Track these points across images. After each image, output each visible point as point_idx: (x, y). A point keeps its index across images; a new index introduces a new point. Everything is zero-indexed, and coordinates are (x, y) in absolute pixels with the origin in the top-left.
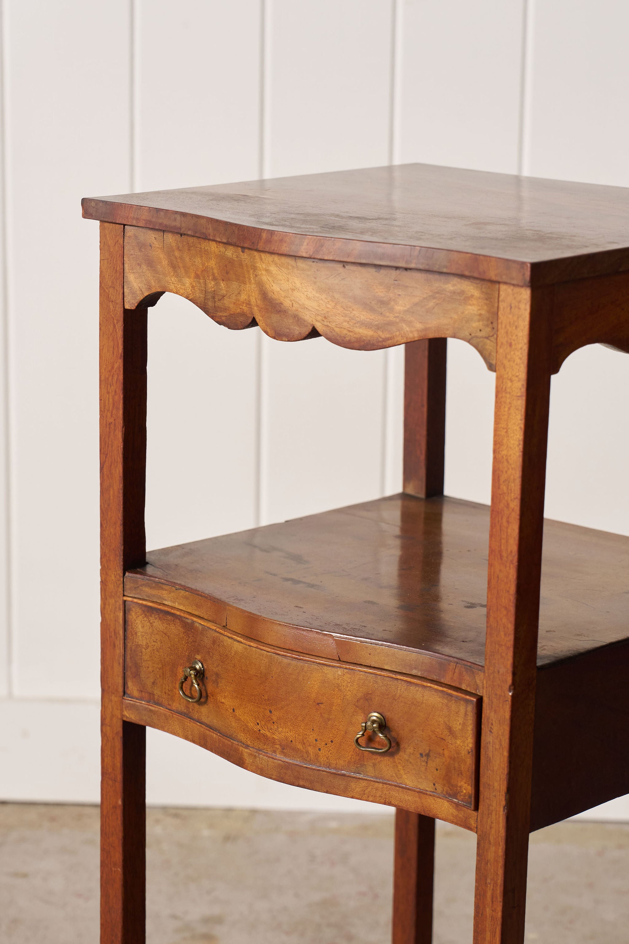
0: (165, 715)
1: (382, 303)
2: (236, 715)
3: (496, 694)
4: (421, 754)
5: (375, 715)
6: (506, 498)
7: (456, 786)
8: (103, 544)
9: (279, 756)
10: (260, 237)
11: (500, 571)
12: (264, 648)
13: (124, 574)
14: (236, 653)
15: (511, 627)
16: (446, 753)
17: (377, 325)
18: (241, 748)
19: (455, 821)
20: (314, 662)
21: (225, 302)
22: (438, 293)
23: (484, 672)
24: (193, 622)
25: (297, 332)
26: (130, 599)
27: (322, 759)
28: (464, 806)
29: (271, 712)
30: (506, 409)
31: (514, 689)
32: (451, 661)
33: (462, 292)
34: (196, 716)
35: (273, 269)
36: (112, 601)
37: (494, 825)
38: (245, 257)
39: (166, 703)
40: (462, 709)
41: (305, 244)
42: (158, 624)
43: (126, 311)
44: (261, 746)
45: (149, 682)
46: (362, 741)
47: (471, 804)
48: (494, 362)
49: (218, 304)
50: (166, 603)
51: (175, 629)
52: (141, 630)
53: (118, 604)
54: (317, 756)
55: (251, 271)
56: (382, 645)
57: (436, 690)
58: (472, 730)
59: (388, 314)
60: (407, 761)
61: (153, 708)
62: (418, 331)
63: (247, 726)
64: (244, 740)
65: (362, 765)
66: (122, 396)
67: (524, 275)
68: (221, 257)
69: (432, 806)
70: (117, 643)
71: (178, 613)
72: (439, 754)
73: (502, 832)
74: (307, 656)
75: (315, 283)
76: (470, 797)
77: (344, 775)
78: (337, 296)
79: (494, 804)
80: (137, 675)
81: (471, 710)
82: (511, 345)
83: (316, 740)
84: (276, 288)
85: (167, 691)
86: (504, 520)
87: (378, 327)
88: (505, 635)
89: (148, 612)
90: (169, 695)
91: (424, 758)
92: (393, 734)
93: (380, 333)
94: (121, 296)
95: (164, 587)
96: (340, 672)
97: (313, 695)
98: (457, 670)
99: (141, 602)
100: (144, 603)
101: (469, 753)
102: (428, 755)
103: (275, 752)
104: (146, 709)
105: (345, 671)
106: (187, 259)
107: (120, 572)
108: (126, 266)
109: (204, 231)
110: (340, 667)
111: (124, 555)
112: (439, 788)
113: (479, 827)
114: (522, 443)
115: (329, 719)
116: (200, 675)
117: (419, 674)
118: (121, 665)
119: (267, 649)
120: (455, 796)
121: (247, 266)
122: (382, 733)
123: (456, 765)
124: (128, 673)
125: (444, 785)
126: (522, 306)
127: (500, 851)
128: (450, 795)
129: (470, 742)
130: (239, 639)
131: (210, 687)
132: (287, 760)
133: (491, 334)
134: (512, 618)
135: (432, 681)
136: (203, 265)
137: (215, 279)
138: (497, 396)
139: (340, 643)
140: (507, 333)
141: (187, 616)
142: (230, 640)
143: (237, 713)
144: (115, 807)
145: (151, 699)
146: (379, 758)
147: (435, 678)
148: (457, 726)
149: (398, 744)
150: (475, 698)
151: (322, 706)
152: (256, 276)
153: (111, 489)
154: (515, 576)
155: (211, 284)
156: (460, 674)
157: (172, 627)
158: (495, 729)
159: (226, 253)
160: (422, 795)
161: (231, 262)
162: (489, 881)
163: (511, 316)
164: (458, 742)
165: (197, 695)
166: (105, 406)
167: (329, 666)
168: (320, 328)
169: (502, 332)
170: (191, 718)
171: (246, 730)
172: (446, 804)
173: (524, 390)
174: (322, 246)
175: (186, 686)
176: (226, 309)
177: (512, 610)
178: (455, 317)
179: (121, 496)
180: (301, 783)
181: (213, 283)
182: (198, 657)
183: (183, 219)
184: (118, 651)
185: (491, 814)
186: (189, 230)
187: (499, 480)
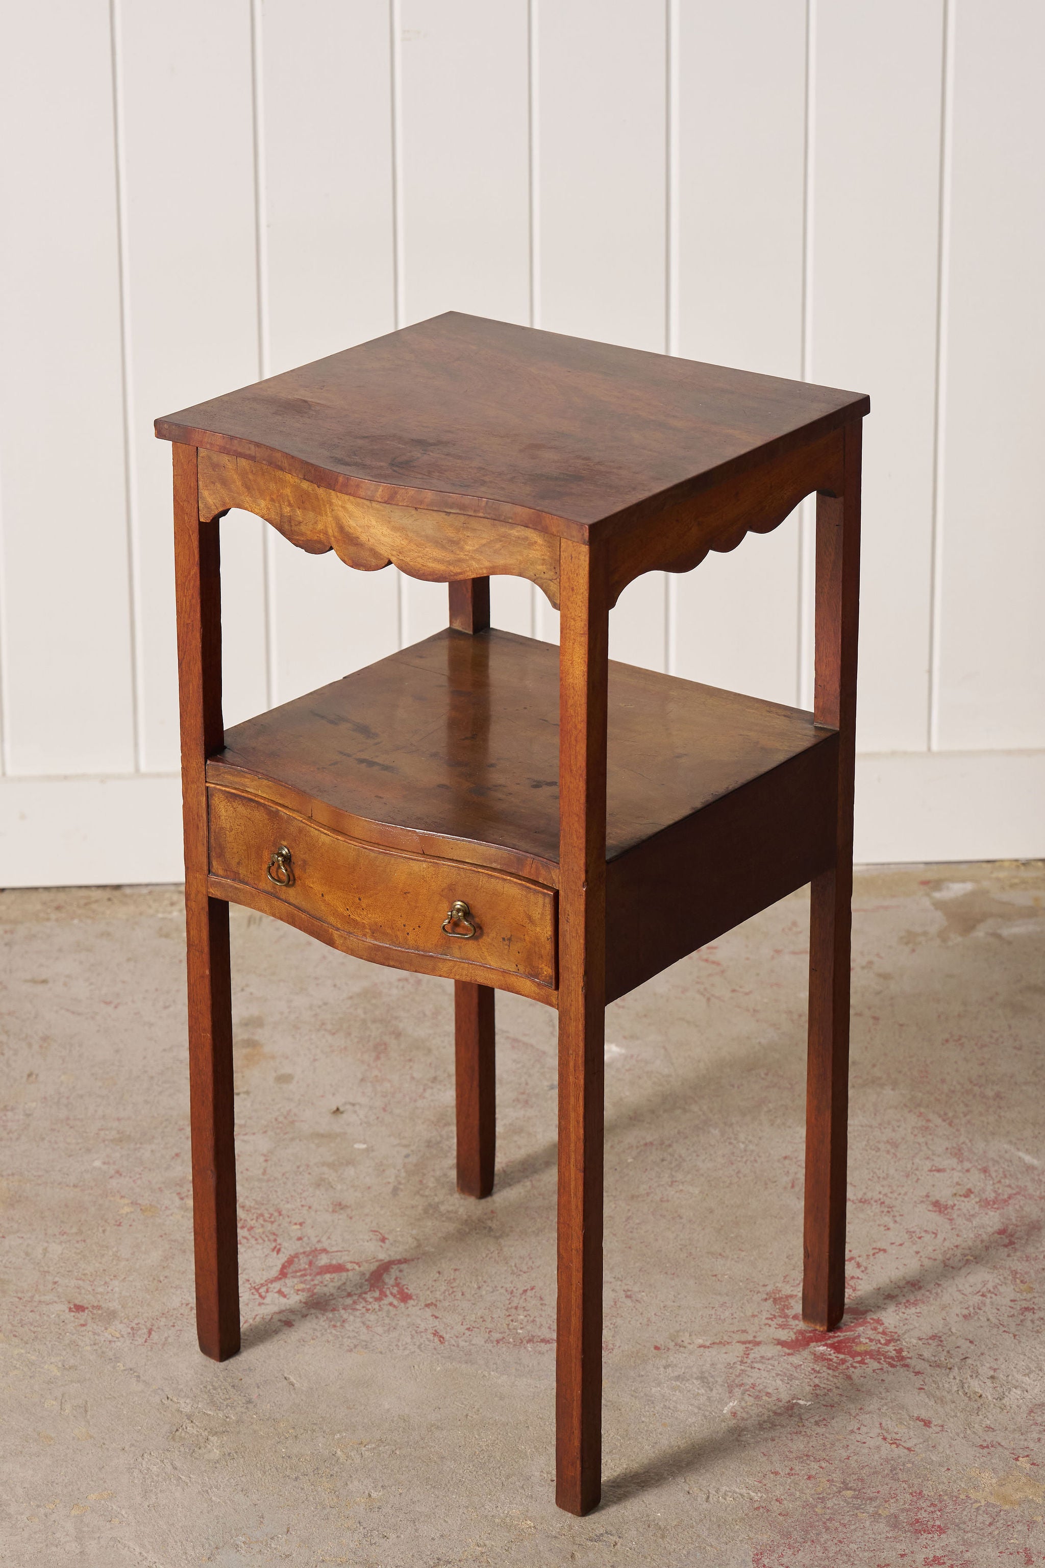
0: (251, 893)
1: (452, 542)
2: (325, 900)
3: (571, 889)
4: (504, 939)
5: (459, 904)
6: (574, 720)
7: (538, 968)
8: (184, 733)
9: (369, 940)
10: (336, 481)
11: (571, 782)
12: (352, 842)
13: (206, 762)
14: (323, 844)
15: (582, 832)
16: (527, 938)
17: (448, 561)
18: (331, 930)
19: (537, 997)
20: (400, 856)
21: (302, 527)
22: (504, 537)
23: (559, 869)
24: (278, 811)
25: (374, 564)
26: (213, 785)
27: (411, 942)
28: (546, 986)
29: (360, 899)
30: (571, 644)
31: (587, 885)
32: (528, 857)
33: (526, 538)
34: (283, 897)
35: (350, 507)
36: (194, 786)
37: (574, 1003)
38: (321, 492)
39: (252, 882)
40: (540, 900)
41: (380, 490)
42: (241, 809)
43: (200, 523)
44: (351, 930)
45: (234, 863)
46: (448, 928)
47: (551, 984)
48: (558, 602)
49: (294, 528)
50: (249, 790)
51: (259, 816)
52: (225, 814)
53: (200, 789)
54: (406, 939)
55: (328, 506)
56: (463, 840)
57: (515, 883)
58: (550, 919)
59: (458, 552)
60: (491, 944)
61: (238, 886)
62: (486, 568)
63: (337, 911)
64: (334, 924)
65: (448, 948)
66: (199, 601)
67: (583, 535)
68: (296, 488)
69: (515, 984)
70: (201, 825)
71: (262, 801)
72: (520, 939)
73: (582, 1010)
74: (394, 850)
75: (389, 522)
76: (551, 978)
77: (432, 956)
78: (410, 534)
79: (573, 985)
80: (221, 855)
81: (548, 902)
82: (573, 590)
83: (404, 926)
84: (352, 523)
85: (252, 871)
86: (573, 738)
87: (449, 563)
88: (577, 838)
89: (231, 798)
90: (254, 875)
91: (507, 942)
92: (477, 920)
93: (451, 568)
94: (196, 510)
95: (247, 775)
96: (424, 865)
97: (401, 886)
98: (534, 866)
99: (224, 788)
100: (227, 789)
101: (548, 939)
102: (510, 939)
103: (365, 935)
104: (231, 886)
105: (430, 864)
106: (262, 483)
107: (202, 760)
108: (200, 483)
109: (280, 464)
110: (425, 861)
111: (205, 745)
112: (521, 968)
113: (560, 1004)
114: (586, 674)
115: (416, 907)
116: (287, 860)
117: (499, 867)
118: (205, 845)
119: (355, 843)
120: (537, 976)
121: (323, 501)
122: (467, 921)
123: (537, 949)
124: (213, 854)
125: (526, 967)
126: (582, 558)
127: (581, 1026)
128: (532, 976)
129: (548, 931)
130: (325, 831)
131: (297, 872)
132: (377, 943)
133: (555, 578)
134: (584, 824)
135: (511, 874)
136: (278, 491)
137: (290, 505)
138: (561, 632)
139: (423, 838)
140: (569, 578)
141: (272, 805)
142: (317, 832)
143: (326, 897)
144: (202, 977)
145: (236, 877)
146: (464, 942)
147: (513, 871)
148: (536, 916)
149: (481, 928)
150: (552, 891)
151: (408, 895)
152: (332, 510)
153: (191, 685)
154: (584, 788)
155: (287, 510)
156: (537, 869)
157: (257, 813)
158: (572, 919)
159: (302, 484)
160: (507, 975)
161: (307, 493)
162: (571, 1052)
163: (572, 565)
164: (538, 929)
165: (285, 878)
166: (182, 608)
167: (415, 860)
168: (393, 559)
169: (564, 578)
170: (279, 898)
171: (336, 914)
172: (528, 983)
173: (586, 628)
174: (396, 493)
175: (273, 869)
176: (302, 534)
177: (583, 817)
178: (520, 558)
179: (201, 690)
180: (392, 963)
181: (288, 509)
182: (285, 843)
183: (257, 449)
184: (202, 833)
185: (571, 993)
186: (264, 460)
187: (567, 704)
